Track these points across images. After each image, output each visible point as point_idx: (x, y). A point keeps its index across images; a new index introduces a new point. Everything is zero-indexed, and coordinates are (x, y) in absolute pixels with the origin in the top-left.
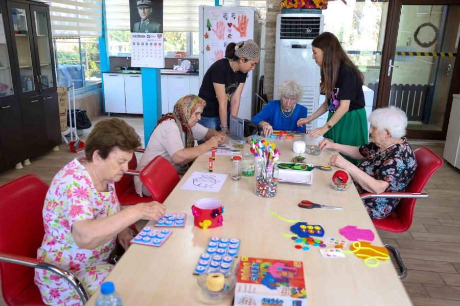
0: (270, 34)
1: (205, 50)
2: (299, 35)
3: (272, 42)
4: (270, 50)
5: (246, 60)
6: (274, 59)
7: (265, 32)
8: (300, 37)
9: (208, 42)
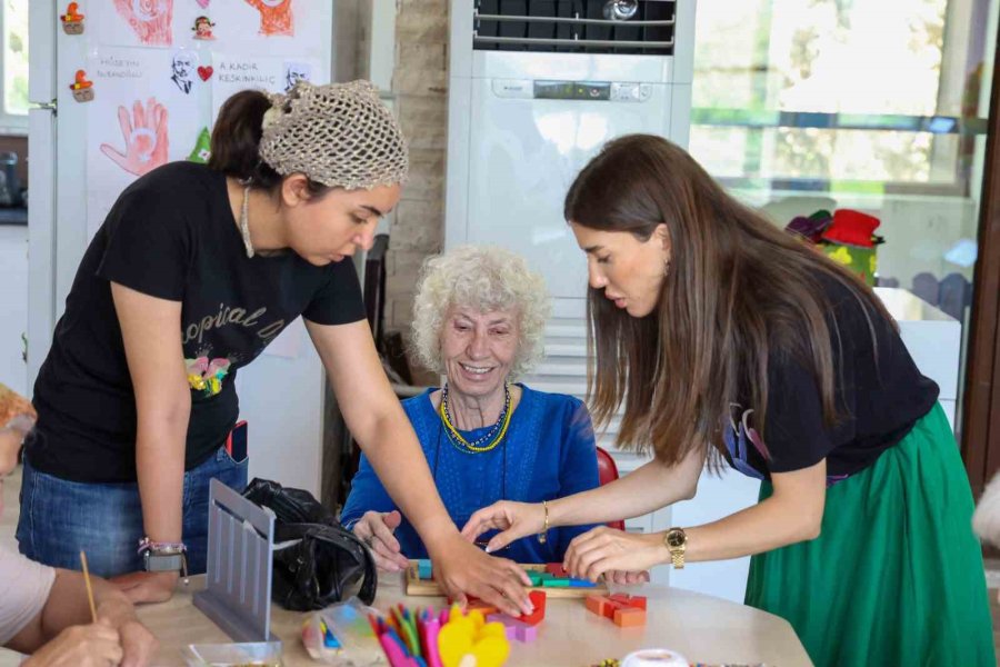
0: (422, 22)
1: (66, 96)
2: (571, 30)
3: (429, 64)
4: (423, 107)
5: (315, 189)
6: (443, 151)
7: (393, 12)
8: (576, 40)
9: (77, 53)
